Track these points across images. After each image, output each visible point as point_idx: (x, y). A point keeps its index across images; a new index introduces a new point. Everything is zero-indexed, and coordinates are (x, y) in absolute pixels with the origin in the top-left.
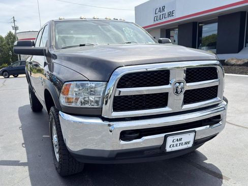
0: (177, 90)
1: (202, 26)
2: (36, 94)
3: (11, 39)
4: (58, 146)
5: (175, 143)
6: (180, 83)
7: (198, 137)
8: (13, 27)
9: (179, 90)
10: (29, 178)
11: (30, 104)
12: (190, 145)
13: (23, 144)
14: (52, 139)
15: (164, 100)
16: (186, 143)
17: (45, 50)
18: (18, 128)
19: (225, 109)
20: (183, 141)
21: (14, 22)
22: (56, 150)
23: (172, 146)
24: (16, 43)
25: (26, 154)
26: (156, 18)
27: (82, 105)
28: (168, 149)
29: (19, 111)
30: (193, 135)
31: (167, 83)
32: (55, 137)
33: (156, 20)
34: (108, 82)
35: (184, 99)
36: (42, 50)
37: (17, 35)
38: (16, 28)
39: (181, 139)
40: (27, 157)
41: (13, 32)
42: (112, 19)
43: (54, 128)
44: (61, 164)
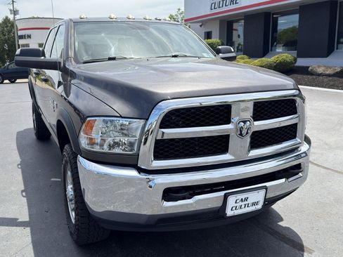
0: (241, 131)
1: (277, 18)
2: (42, 116)
3: (7, 27)
4: (73, 202)
5: (238, 205)
6: (245, 122)
7: (270, 195)
8: (11, 10)
9: (244, 132)
10: (31, 246)
11: (33, 127)
12: (259, 207)
13: (22, 191)
14: (66, 191)
15: (224, 144)
16: (254, 204)
17: (60, 63)
18: (16, 165)
19: (307, 155)
20: (250, 201)
21: (13, 3)
22: (71, 206)
23: (234, 208)
24: (18, 52)
25: (27, 207)
26: (213, 5)
27: (110, 150)
28: (229, 213)
29: (17, 138)
30: (262, 192)
31: (228, 121)
32: (70, 187)
33: (213, 8)
34: (147, 120)
35: (251, 143)
36: (56, 63)
37: (17, 23)
38: (15, 12)
39: (246, 199)
40: (29, 212)
41: (11, 17)
42: (153, 18)
43: (69, 173)
44: (78, 229)
